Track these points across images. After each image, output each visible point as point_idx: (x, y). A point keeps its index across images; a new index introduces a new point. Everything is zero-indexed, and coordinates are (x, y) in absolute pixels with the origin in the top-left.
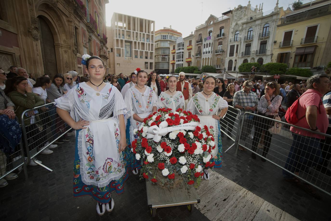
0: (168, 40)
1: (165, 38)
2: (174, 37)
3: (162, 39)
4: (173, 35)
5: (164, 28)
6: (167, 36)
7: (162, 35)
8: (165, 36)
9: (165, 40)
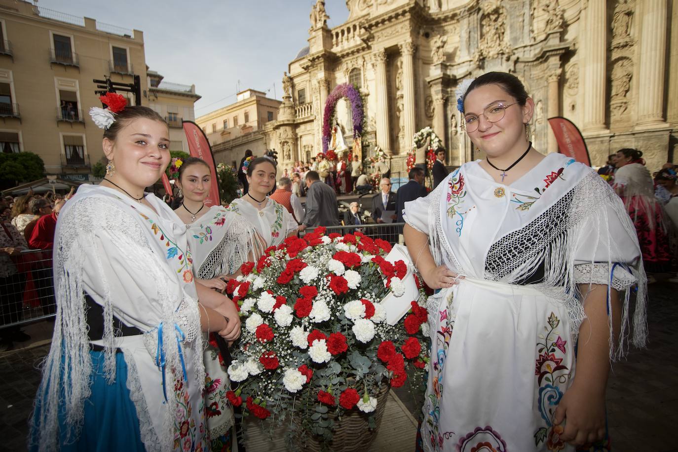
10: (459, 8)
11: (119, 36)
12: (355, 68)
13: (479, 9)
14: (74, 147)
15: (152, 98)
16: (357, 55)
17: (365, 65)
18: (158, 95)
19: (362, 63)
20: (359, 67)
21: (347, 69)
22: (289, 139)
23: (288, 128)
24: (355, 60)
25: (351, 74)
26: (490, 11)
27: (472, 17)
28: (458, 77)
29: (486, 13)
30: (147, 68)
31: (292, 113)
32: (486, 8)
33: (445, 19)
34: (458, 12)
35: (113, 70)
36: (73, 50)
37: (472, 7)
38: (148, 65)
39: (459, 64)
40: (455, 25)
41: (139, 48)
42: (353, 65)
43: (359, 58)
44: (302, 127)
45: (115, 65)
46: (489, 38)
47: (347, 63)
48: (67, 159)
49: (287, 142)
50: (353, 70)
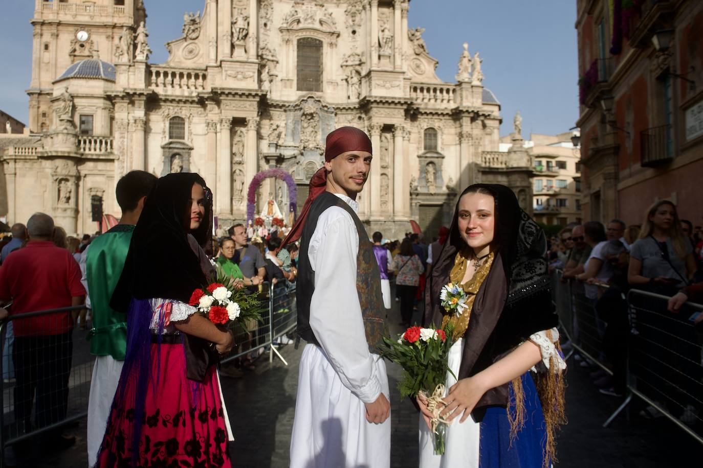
10: (288, 102)
12: (178, 117)
13: (301, 109)
16: (181, 104)
17: (191, 118)
19: (188, 115)
20: (183, 117)
21: (168, 115)
22: (72, 176)
23: (70, 163)
24: (179, 108)
25: (172, 121)
26: (309, 112)
27: (296, 112)
28: (285, 157)
29: (305, 113)
31: (75, 143)
32: (306, 110)
33: (276, 106)
34: (287, 104)
37: (297, 105)
39: (286, 146)
40: (282, 113)
42: (176, 113)
43: (183, 108)
44: (90, 165)
46: (308, 133)
47: (169, 109)
49: (67, 180)
50: (174, 118)
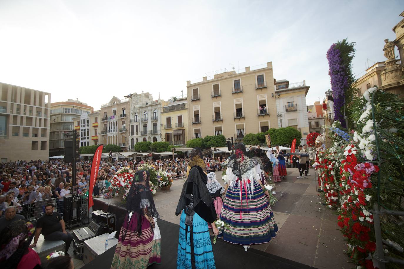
0: (73, 115)
1: (69, 112)
2: (82, 111)
3: (65, 113)
4: (80, 108)
5: (69, 100)
6: (72, 109)
7: (64, 109)
8: (69, 109)
9: (69, 113)
11: (260, 69)
14: (240, 130)
15: (277, 96)
18: (280, 93)
30: (275, 80)
35: (257, 88)
36: (241, 85)
38: (275, 78)
41: (270, 71)
45: (258, 85)
48: (237, 136)
